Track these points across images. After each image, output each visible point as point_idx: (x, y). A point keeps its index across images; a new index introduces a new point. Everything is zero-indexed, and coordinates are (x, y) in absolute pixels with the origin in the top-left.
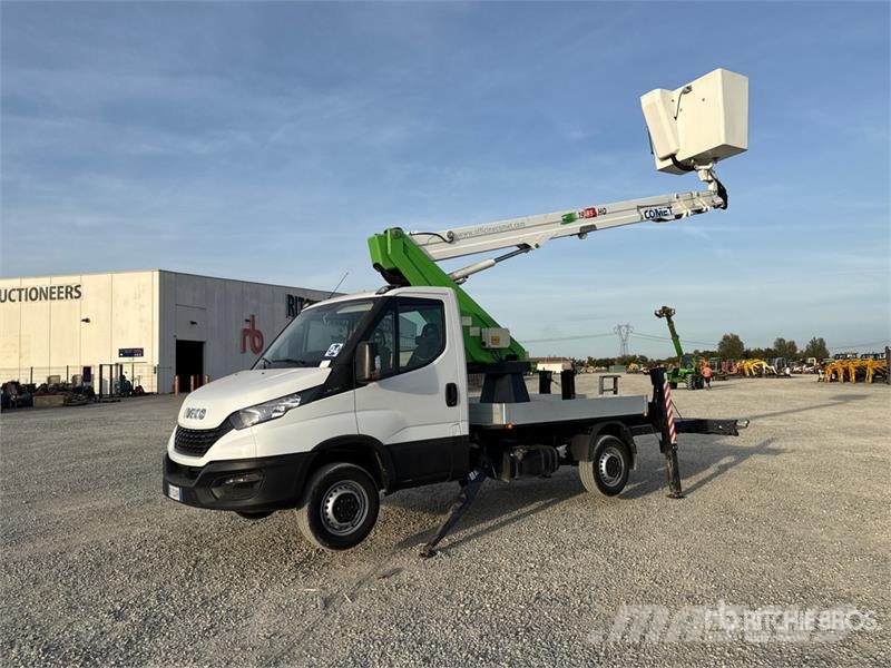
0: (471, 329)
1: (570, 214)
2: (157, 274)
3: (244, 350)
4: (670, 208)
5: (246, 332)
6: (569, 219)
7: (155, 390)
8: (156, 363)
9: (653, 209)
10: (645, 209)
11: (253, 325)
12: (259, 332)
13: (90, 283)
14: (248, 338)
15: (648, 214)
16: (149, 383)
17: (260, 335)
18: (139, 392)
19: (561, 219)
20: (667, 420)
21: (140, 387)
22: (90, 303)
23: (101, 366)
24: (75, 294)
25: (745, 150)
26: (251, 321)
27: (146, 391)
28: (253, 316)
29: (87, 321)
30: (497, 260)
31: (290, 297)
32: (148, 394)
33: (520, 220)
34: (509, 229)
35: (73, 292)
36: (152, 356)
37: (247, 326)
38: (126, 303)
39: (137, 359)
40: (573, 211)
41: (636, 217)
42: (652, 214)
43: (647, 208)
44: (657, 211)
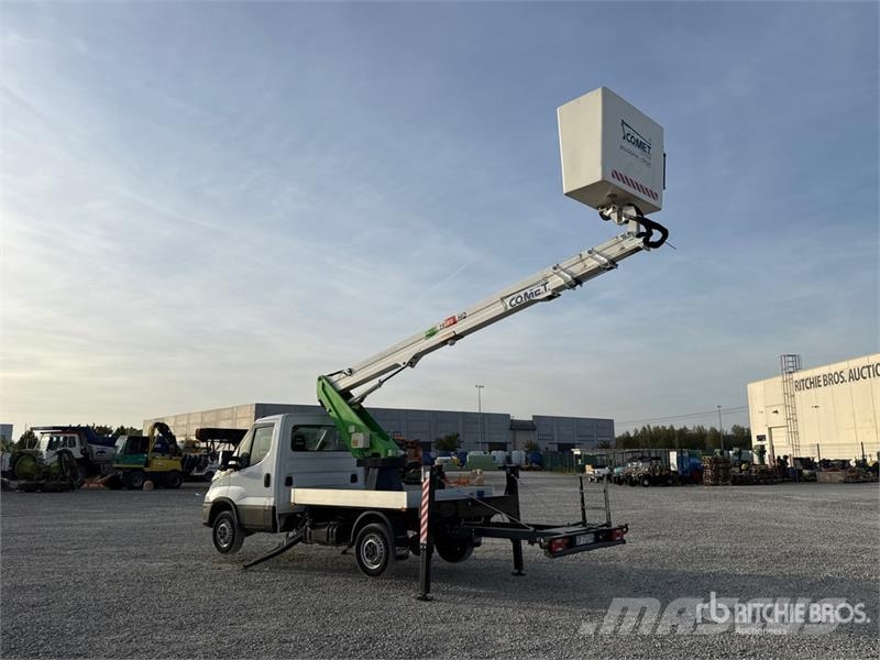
15: (514, 302)
41: (499, 309)
42: (519, 300)
43: (511, 298)
44: (526, 294)
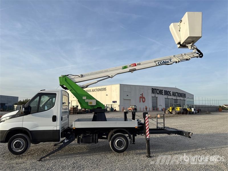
0: (86, 100)
1: (126, 66)
2: (119, 85)
3: (140, 102)
4: (170, 60)
5: (140, 97)
6: (125, 67)
7: (119, 110)
8: (119, 104)
9: (162, 61)
10: (158, 62)
11: (142, 96)
12: (144, 97)
13: (108, 87)
14: (141, 99)
15: (159, 63)
16: (117, 109)
17: (144, 98)
18: (115, 111)
19: (122, 68)
20: (146, 130)
21: (116, 110)
22: (108, 92)
23: (109, 105)
24: (105, 90)
25: (200, 37)
26: (142, 95)
27: (117, 110)
28: (142, 94)
29: (107, 95)
30: (98, 81)
31: (152, 89)
32: (117, 111)
33: (106, 69)
34: (102, 72)
35: (105, 89)
36: (118, 103)
37: (141, 96)
38: (114, 91)
39: (116, 103)
40: (127, 65)
41: (154, 64)
42: (161, 63)
43: (159, 61)
44: (164, 62)
